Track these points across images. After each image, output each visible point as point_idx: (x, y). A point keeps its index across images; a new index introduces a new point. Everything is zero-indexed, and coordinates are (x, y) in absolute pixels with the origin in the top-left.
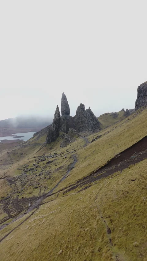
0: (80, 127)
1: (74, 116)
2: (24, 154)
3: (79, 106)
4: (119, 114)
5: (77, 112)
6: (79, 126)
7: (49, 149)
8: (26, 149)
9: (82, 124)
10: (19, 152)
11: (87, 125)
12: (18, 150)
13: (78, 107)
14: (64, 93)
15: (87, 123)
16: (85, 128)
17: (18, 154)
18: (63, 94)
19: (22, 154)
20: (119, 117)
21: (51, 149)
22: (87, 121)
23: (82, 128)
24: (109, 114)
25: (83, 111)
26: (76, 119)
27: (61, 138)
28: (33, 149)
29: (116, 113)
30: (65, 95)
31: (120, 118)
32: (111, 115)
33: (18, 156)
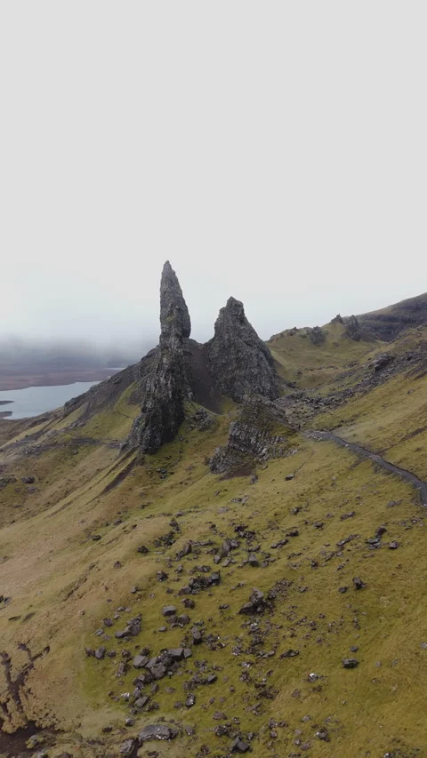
0: (233, 379)
1: (207, 341)
2: (37, 480)
3: (225, 305)
4: (327, 333)
5: (218, 327)
6: (230, 377)
7: (156, 476)
8: (44, 460)
9: (239, 368)
10: (19, 475)
11: (255, 371)
12: (16, 463)
13: (222, 311)
14: (168, 262)
15: (256, 364)
16: (250, 381)
17: (16, 481)
18: (167, 265)
19: (31, 481)
20: (330, 341)
21: (164, 474)
22: (255, 359)
23: (239, 383)
24: (298, 334)
25: (238, 324)
26: (217, 349)
27: (193, 428)
28: (69, 462)
29: (316, 328)
30: (173, 268)
31: (334, 343)
32: (304, 337)
33: (17, 491)
